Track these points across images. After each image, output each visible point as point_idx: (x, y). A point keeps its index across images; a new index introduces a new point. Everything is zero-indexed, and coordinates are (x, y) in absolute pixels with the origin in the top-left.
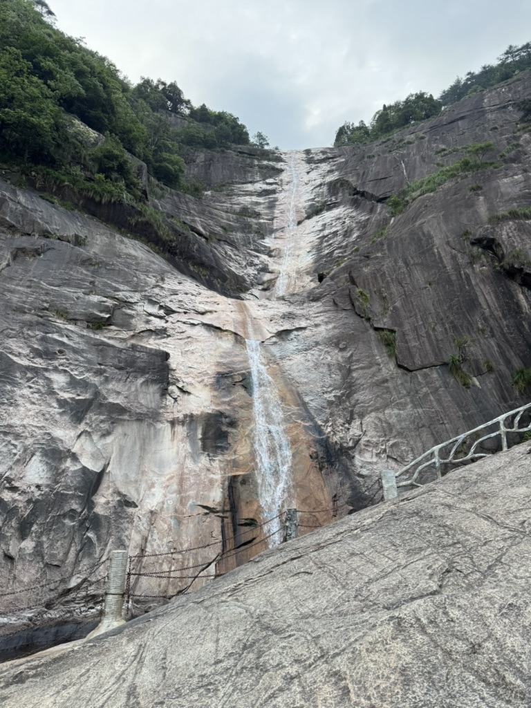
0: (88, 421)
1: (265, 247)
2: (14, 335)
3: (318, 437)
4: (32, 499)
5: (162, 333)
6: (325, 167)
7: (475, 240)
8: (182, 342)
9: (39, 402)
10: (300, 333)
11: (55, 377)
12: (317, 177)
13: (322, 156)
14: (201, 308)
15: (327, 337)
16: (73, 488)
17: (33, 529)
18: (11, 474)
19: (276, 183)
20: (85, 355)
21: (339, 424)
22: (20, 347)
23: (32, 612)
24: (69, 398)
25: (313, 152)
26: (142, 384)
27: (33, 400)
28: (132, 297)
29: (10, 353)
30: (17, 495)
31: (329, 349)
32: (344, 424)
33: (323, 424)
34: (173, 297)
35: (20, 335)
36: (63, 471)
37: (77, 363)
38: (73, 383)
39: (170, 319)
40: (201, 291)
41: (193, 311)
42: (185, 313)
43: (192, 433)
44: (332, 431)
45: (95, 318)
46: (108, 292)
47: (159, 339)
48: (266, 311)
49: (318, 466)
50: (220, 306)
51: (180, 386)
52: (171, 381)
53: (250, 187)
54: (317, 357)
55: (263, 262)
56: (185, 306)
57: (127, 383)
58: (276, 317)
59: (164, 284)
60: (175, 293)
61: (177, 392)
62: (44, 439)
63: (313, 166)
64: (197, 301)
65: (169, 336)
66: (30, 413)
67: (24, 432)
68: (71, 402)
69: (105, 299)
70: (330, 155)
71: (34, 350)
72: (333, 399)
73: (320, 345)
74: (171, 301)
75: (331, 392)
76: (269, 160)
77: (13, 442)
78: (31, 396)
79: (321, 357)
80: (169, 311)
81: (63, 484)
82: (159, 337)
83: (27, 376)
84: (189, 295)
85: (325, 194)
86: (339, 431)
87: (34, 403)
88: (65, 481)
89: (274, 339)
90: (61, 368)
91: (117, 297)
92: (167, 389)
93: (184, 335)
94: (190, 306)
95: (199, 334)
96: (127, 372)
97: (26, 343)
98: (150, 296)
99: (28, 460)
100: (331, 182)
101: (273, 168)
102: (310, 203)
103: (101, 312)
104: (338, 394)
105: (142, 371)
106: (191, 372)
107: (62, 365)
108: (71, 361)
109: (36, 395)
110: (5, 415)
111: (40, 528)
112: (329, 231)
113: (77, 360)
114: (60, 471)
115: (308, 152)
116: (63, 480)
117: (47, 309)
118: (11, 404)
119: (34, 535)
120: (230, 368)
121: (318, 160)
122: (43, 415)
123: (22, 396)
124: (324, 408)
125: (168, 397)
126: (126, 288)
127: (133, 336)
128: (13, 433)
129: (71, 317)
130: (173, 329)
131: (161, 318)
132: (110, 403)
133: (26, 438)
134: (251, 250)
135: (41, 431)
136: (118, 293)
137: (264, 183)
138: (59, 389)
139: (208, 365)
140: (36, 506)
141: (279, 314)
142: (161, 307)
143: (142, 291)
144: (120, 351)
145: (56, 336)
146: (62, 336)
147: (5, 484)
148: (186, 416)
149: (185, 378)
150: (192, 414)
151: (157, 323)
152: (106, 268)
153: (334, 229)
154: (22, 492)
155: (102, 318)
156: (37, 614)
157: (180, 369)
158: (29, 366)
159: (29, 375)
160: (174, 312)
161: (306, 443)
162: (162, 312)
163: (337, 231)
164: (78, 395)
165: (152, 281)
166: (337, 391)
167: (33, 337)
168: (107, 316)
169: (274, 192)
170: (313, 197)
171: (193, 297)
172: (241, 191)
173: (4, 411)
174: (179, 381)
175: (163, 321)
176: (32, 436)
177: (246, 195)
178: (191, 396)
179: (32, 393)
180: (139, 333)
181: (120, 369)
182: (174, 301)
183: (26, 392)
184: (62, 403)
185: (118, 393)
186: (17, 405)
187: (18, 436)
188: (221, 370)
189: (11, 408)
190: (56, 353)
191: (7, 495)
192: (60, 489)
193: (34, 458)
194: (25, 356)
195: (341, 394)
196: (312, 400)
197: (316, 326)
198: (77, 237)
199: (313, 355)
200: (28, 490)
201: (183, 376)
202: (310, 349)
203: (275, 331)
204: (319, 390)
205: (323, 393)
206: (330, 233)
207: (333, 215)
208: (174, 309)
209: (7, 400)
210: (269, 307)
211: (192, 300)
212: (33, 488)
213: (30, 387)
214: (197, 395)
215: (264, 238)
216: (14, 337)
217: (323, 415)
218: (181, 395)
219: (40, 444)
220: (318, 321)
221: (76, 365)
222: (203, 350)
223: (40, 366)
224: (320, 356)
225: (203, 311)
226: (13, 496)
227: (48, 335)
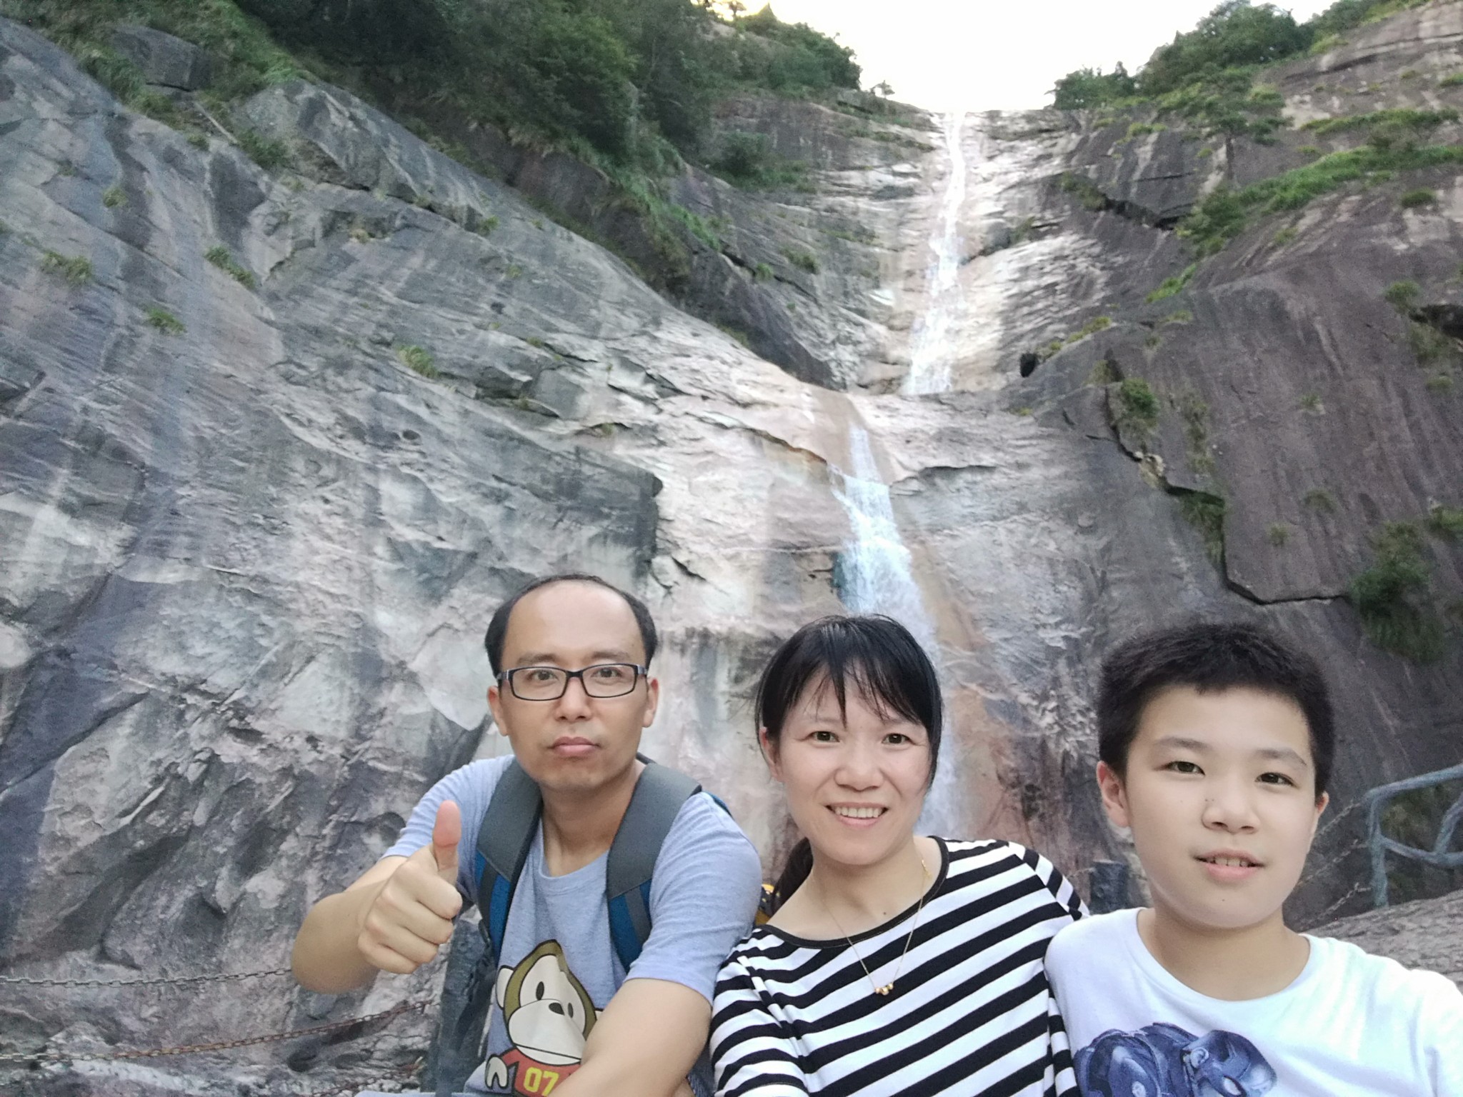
0: (454, 603)
1: (879, 305)
2: (302, 381)
3: (1020, 732)
4: (291, 768)
5: (648, 433)
6: (1030, 148)
7: (1423, 309)
8: (694, 461)
9: (343, 538)
10: (979, 478)
11: (387, 486)
12: (1012, 167)
13: (1024, 126)
14: (743, 392)
15: (1048, 494)
16: (400, 758)
17: (284, 847)
18: (247, 698)
19: (916, 175)
20: (466, 452)
21: (1074, 710)
22: (314, 408)
23: (251, 1073)
24: (417, 541)
25: (1004, 115)
26: (591, 540)
27: (328, 530)
28: (584, 349)
29: (288, 415)
30: (255, 751)
31: (1052, 525)
32: (1088, 710)
33: (1035, 703)
34: (679, 360)
35: (318, 381)
36: (382, 713)
37: (445, 466)
38: (429, 509)
39: (667, 407)
40: (743, 359)
41: (722, 397)
42: (704, 398)
43: (703, 674)
44: (1056, 723)
45: (497, 379)
46: (532, 330)
47: (638, 447)
48: (894, 420)
49: (1019, 806)
50: (786, 396)
51: (681, 560)
52: (661, 545)
53: (855, 178)
54: (1021, 537)
55: (873, 339)
56: (706, 383)
57: (558, 531)
58: (921, 436)
59: (658, 330)
60: (684, 353)
61: (674, 574)
62: (343, 625)
63: (1004, 144)
64: (732, 376)
65: (662, 443)
66: (318, 559)
67: (293, 600)
68: (421, 551)
69: (522, 344)
70: (1043, 125)
71: (345, 419)
72: (1062, 645)
73: (1029, 511)
74: (672, 368)
75: (1057, 625)
76: (904, 125)
77: (265, 619)
78: (324, 519)
79: (1033, 541)
80: (669, 390)
81: (376, 744)
82: (640, 443)
83: (322, 473)
84: (716, 363)
85: (1030, 204)
86: (1074, 727)
87: (329, 538)
88: (384, 739)
89: (915, 485)
90: (406, 470)
91: (550, 342)
92: (649, 562)
93: (698, 447)
94: (716, 385)
95: (734, 449)
96: (559, 509)
97: (329, 402)
98: (626, 352)
99: (294, 669)
100: (1044, 180)
101: (910, 143)
102: (993, 221)
103: (511, 367)
104: (1074, 635)
105: (594, 511)
106: (709, 533)
107: (408, 464)
108: (429, 460)
109: (339, 522)
110: (254, 551)
111: (303, 849)
112: (1035, 283)
113: (444, 461)
114: (373, 710)
115: (993, 115)
116: (378, 733)
117: (388, 344)
118: (272, 530)
119: (284, 862)
120: (805, 535)
121: (1015, 133)
122: (349, 569)
123: (304, 516)
124: (1037, 663)
125: (651, 580)
126: (571, 327)
127: (579, 433)
128: (269, 599)
129: (442, 369)
130: (672, 428)
131: (647, 401)
132: (512, 569)
133: (299, 615)
134: (849, 309)
135: (339, 606)
136: (554, 335)
137: (888, 173)
138: (393, 516)
139: (753, 522)
140: (302, 789)
141: (926, 429)
142: (650, 378)
143: (607, 339)
144: (549, 456)
145: (401, 400)
146: (416, 402)
147: (228, 720)
148: (691, 633)
149: (694, 542)
150: (706, 629)
151: (636, 412)
152: (530, 281)
153: (1048, 280)
154: (270, 745)
155: (511, 381)
156: (262, 1081)
157: (685, 522)
158: (329, 453)
159: (328, 471)
160: (678, 392)
161: (991, 745)
162: (650, 390)
163: (1056, 284)
164: (440, 539)
165: (632, 323)
166: (1071, 627)
167: (347, 391)
168: (525, 378)
169: (909, 192)
170: (1000, 209)
171: (725, 368)
172: (835, 184)
173: (254, 543)
174: (677, 546)
175: (651, 409)
176: (315, 613)
177: (848, 193)
178: (706, 589)
179: (330, 514)
180: (593, 428)
181: (544, 497)
182: (681, 368)
183: (314, 508)
184: (399, 551)
185: (535, 551)
186: (290, 535)
187: (276, 605)
188: (783, 538)
189: (271, 539)
190: (397, 437)
191: (230, 747)
192: (369, 755)
193: (313, 667)
194: (322, 430)
195: (1082, 635)
196: (1006, 640)
197: (1020, 466)
198: (471, 213)
199: (1011, 531)
200: (286, 744)
201: (689, 537)
202: (1004, 518)
203: (918, 467)
204: (1026, 617)
205: (1037, 627)
206: (1038, 288)
207: (1046, 250)
208: (679, 385)
209: (265, 517)
210: (902, 412)
211: (722, 372)
212: (299, 742)
213: (326, 501)
214: (721, 586)
215: (877, 287)
216: (304, 385)
217: (1034, 679)
218: (683, 579)
219: (332, 635)
220: (1024, 455)
221: (442, 471)
222: (741, 486)
223: (357, 458)
224: (1029, 536)
225: (747, 400)
226: (245, 754)
227: (383, 393)
